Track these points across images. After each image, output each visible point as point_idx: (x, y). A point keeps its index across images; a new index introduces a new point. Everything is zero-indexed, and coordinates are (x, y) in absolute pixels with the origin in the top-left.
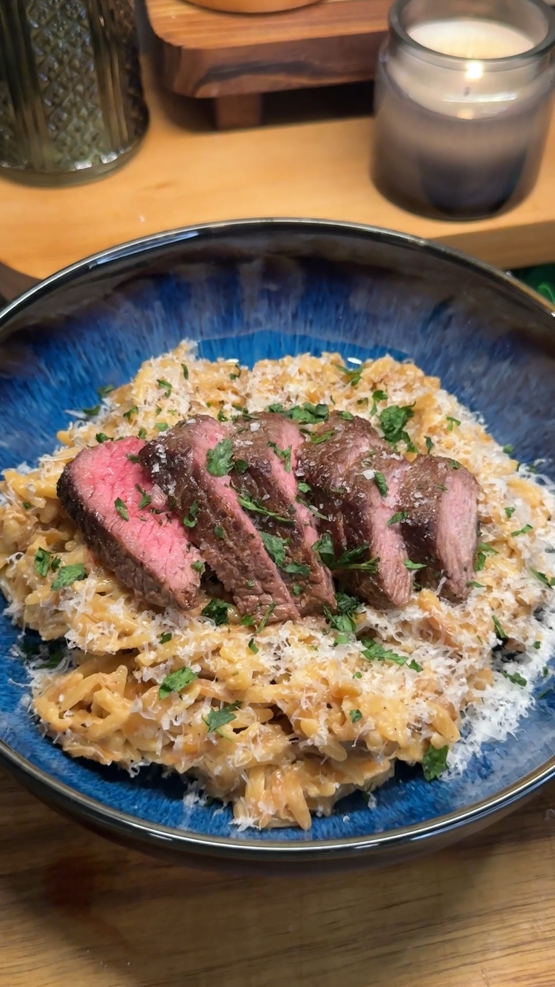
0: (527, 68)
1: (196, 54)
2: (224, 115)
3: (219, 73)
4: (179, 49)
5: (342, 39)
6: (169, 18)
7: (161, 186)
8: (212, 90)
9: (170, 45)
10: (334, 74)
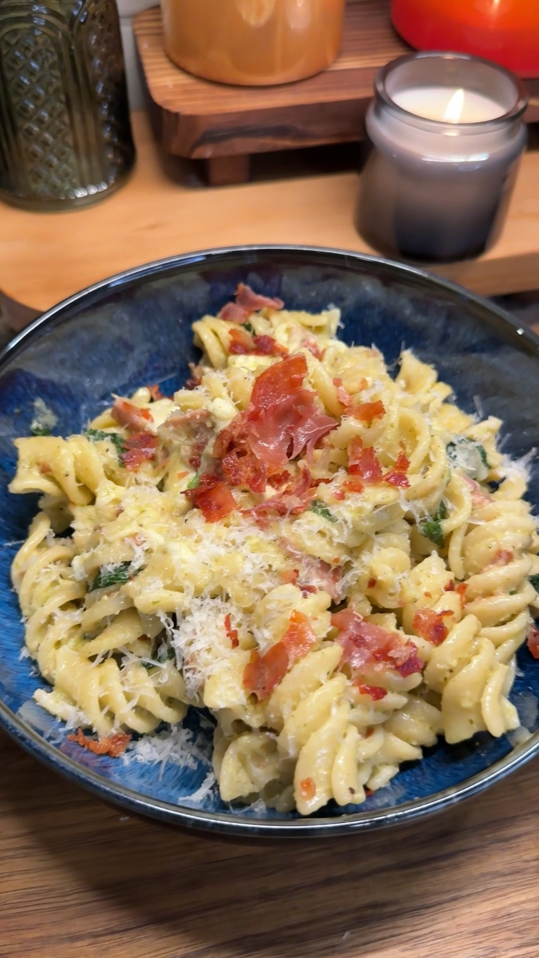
0: (499, 131)
1: (192, 120)
2: (216, 173)
3: (213, 136)
4: (177, 115)
5: (322, 106)
6: (166, 87)
7: (152, 227)
8: (207, 152)
9: (168, 112)
10: (317, 137)
